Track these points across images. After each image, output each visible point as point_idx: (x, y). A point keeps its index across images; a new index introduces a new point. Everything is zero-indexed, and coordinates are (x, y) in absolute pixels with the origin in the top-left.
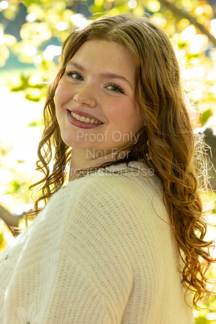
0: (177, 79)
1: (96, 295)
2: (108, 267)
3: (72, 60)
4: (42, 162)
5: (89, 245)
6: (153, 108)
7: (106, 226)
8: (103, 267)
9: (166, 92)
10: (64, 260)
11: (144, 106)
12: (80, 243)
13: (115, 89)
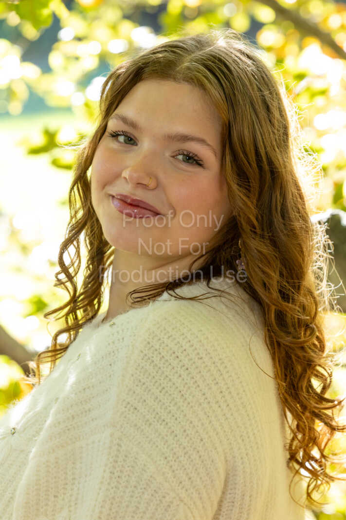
0: (286, 141)
1: (172, 502)
2: (190, 457)
3: (116, 112)
4: (66, 274)
5: (158, 421)
6: (249, 191)
7: (185, 389)
8: (181, 456)
9: (270, 163)
10: (119, 445)
11: (235, 187)
12: (144, 416)
13: (188, 159)
